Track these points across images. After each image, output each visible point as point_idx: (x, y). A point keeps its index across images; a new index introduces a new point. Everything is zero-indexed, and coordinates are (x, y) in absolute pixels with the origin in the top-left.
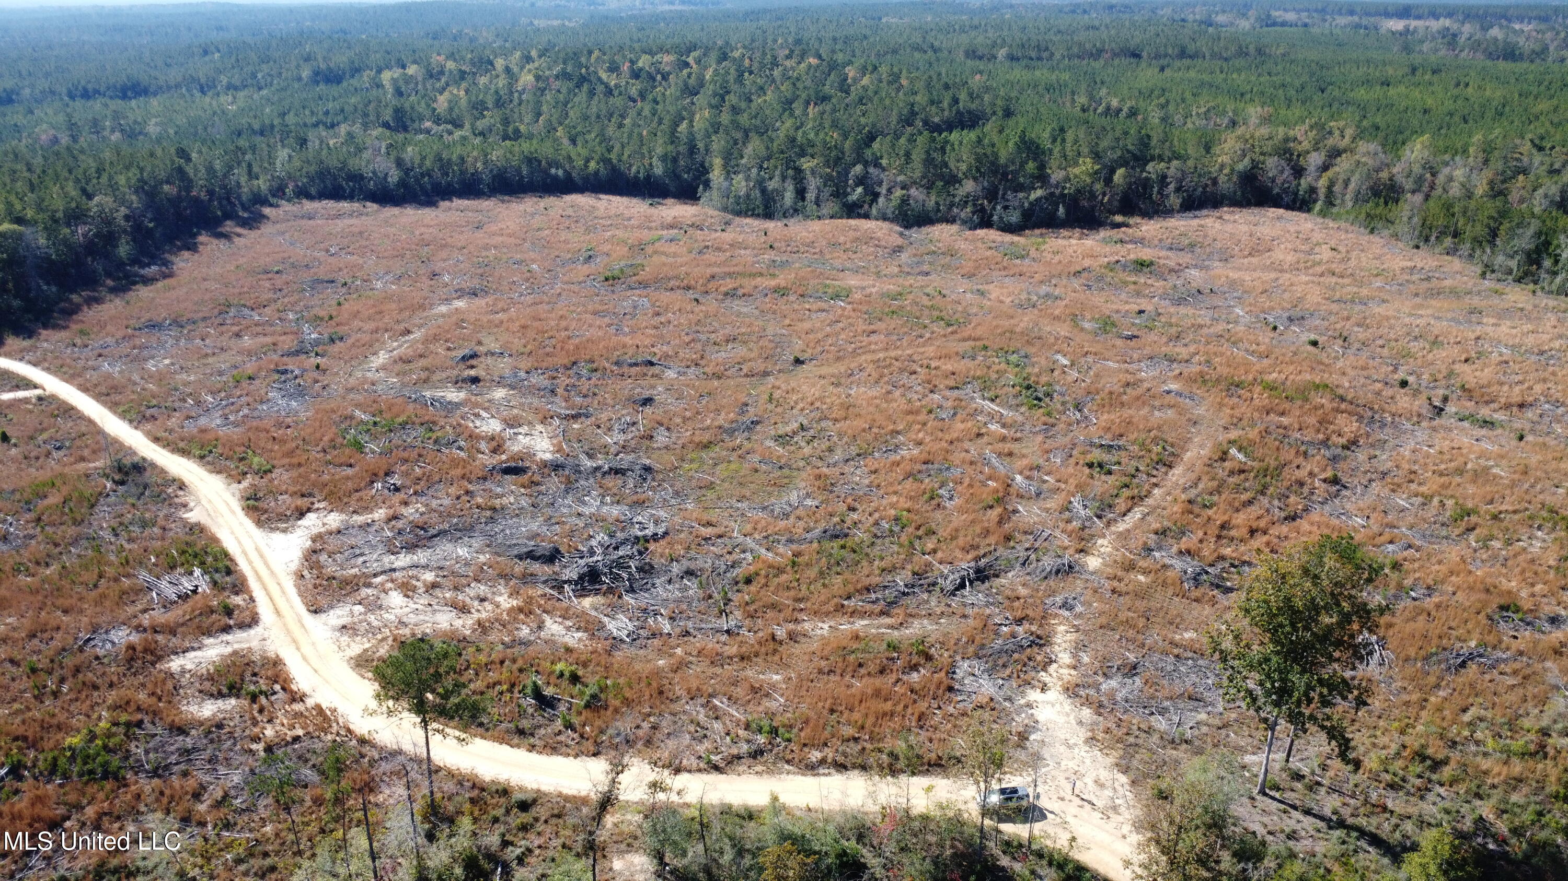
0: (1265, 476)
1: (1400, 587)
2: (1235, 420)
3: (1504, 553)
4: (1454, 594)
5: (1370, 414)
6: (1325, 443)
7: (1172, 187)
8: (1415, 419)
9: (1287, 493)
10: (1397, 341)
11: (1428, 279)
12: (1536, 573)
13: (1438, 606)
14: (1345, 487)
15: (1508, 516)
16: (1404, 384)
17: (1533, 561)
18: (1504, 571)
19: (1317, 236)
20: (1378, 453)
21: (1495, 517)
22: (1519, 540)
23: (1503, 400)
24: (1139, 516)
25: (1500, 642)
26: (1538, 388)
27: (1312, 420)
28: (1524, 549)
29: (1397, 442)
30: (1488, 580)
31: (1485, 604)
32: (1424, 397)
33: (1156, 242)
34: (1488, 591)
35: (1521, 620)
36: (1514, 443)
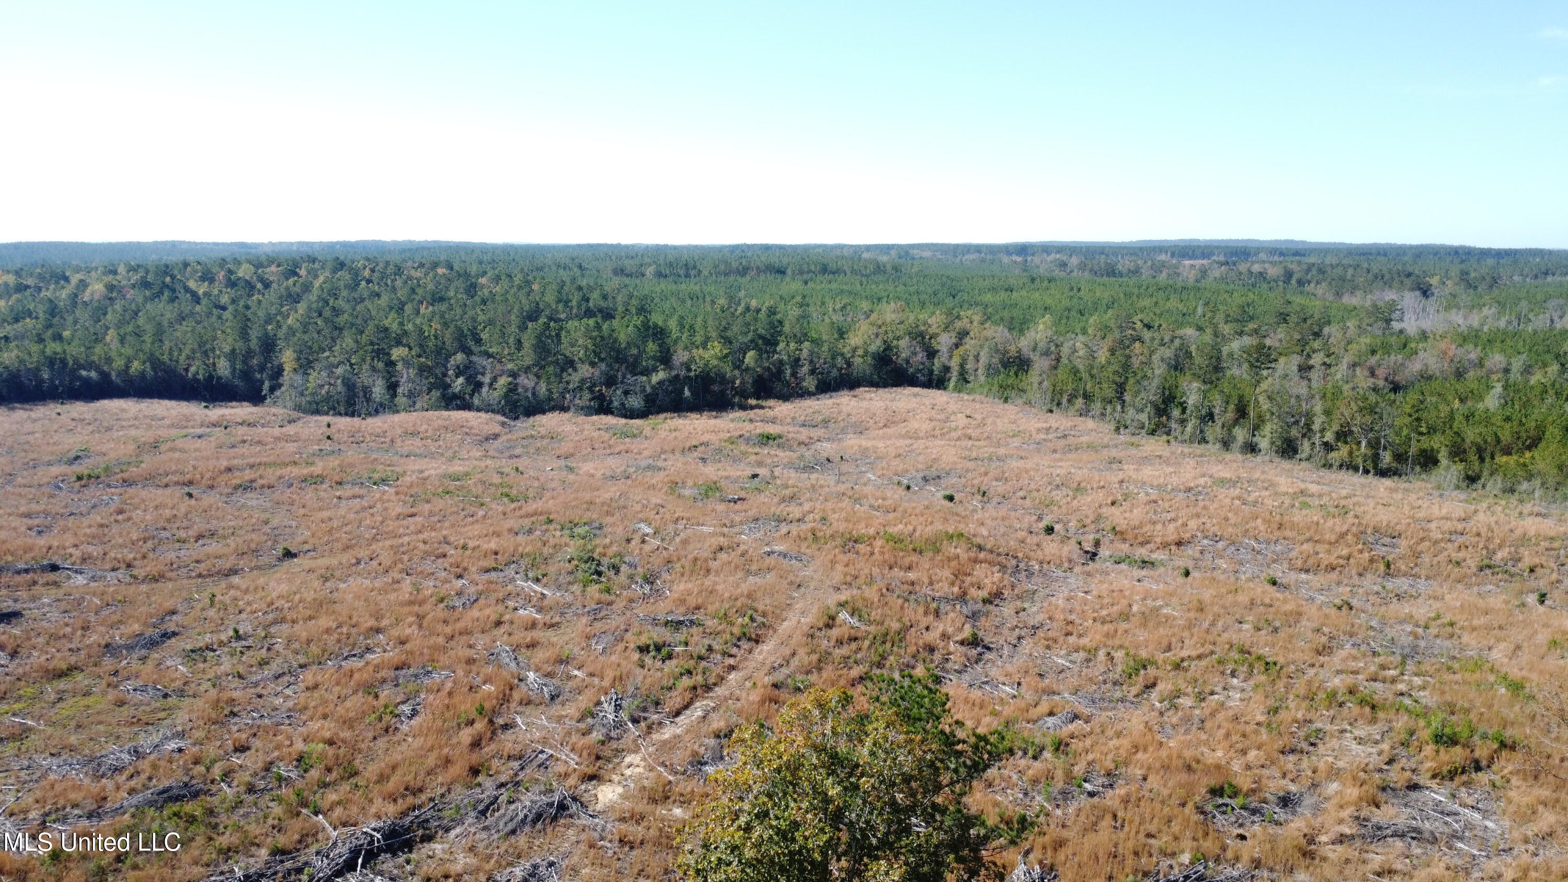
0: (884, 642)
1: (1069, 777)
2: (849, 579)
3: (1197, 712)
4: (1145, 779)
5: (1014, 562)
6: (962, 597)
7: (805, 369)
8: (1066, 565)
9: (912, 662)
10: (1038, 491)
11: (1065, 436)
12: (1244, 736)
13: (1126, 801)
14: (989, 649)
15: (1194, 663)
16: (1050, 530)
17: (1236, 718)
18: (1204, 737)
19: (952, 407)
20: (1026, 605)
21: (1177, 667)
22: (1212, 693)
23: (1159, 540)
24: (700, 713)
25: (1224, 848)
26: (1193, 524)
27: (947, 573)
28: (1223, 704)
29: (1047, 591)
30: (1188, 754)
31: (1190, 789)
32: (1073, 542)
33: (789, 420)
34: (1189, 768)
35: (1243, 807)
36: (1181, 580)
